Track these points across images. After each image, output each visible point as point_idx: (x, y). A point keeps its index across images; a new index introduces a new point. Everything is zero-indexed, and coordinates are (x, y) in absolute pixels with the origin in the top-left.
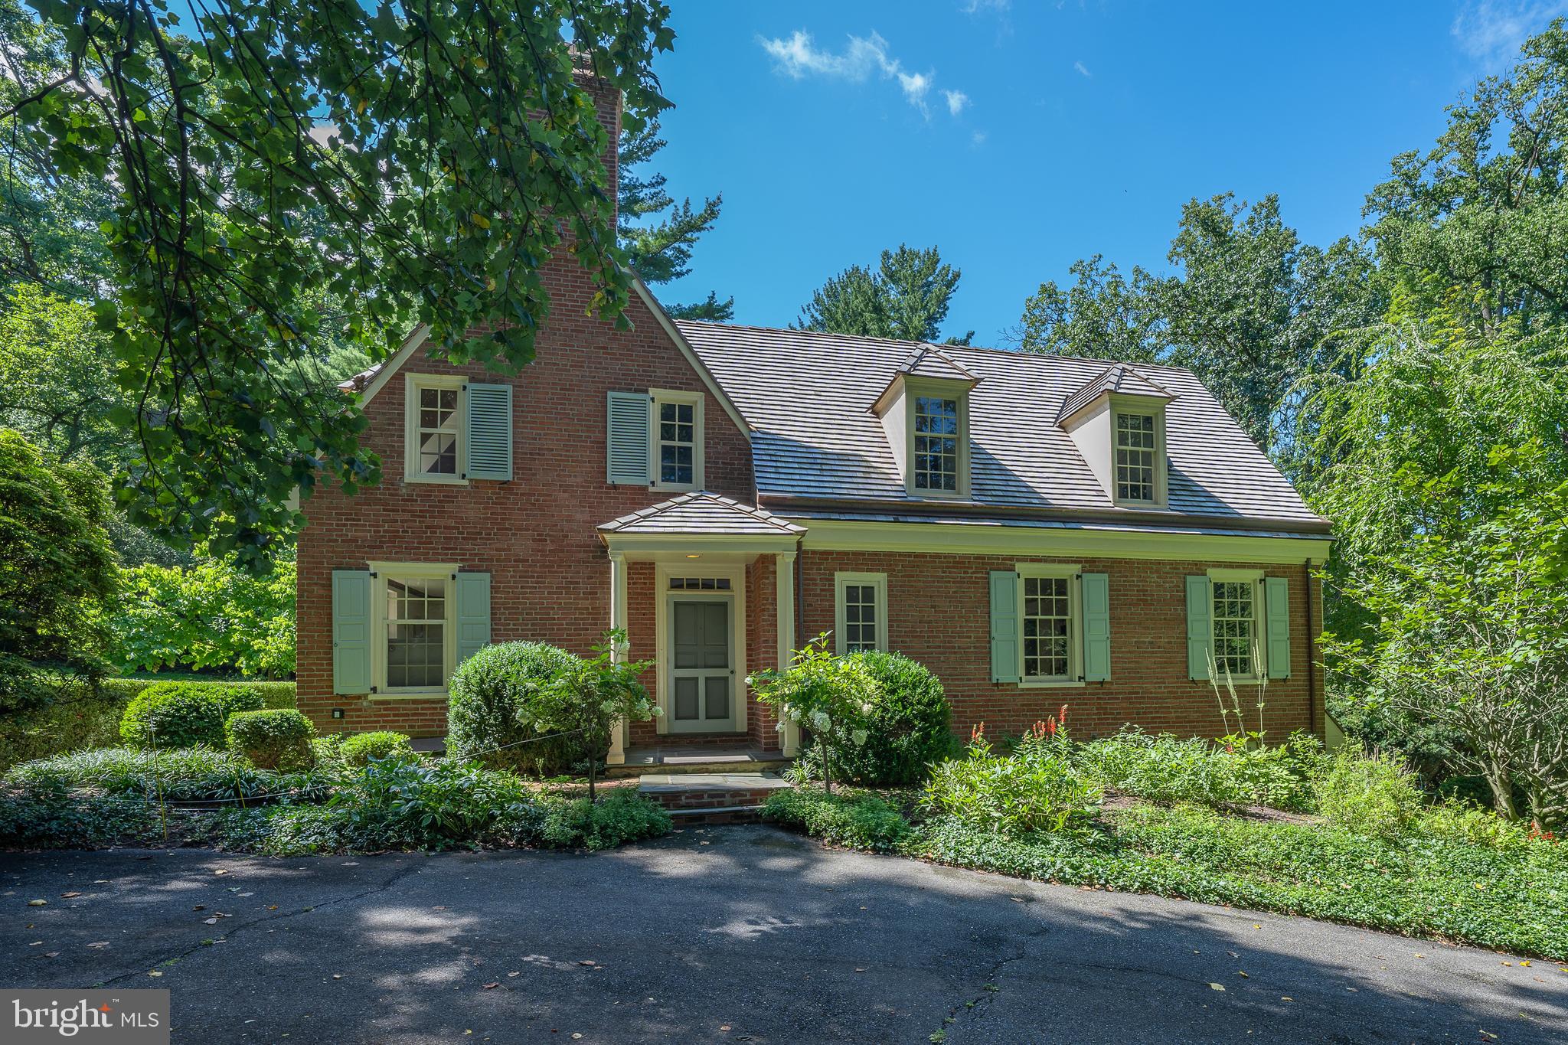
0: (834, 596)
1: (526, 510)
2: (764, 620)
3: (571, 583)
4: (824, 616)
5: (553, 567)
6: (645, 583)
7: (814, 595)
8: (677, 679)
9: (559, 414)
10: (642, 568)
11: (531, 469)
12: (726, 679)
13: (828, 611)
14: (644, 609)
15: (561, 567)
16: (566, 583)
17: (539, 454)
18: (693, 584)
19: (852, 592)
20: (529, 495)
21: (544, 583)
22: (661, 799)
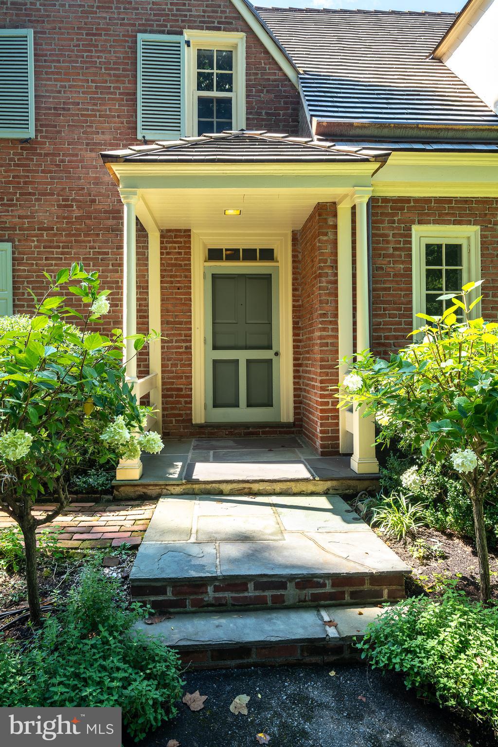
0: (410, 256)
1: (50, 172)
2: (320, 288)
3: (99, 253)
4: (397, 282)
5: (80, 235)
6: (180, 253)
7: (385, 256)
8: (215, 362)
9: (85, 62)
10: (176, 237)
11: (55, 126)
12: (270, 362)
13: (402, 276)
14: (179, 282)
15: (89, 235)
16: (94, 253)
17: (64, 109)
18: (233, 255)
19: (433, 253)
20: (54, 155)
21: (70, 253)
22: (169, 590)
